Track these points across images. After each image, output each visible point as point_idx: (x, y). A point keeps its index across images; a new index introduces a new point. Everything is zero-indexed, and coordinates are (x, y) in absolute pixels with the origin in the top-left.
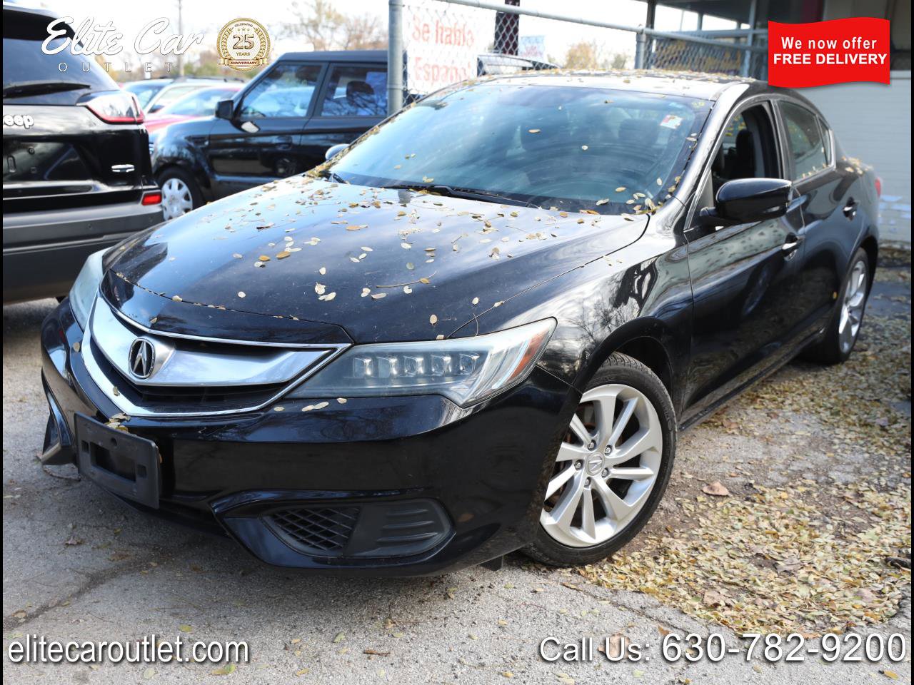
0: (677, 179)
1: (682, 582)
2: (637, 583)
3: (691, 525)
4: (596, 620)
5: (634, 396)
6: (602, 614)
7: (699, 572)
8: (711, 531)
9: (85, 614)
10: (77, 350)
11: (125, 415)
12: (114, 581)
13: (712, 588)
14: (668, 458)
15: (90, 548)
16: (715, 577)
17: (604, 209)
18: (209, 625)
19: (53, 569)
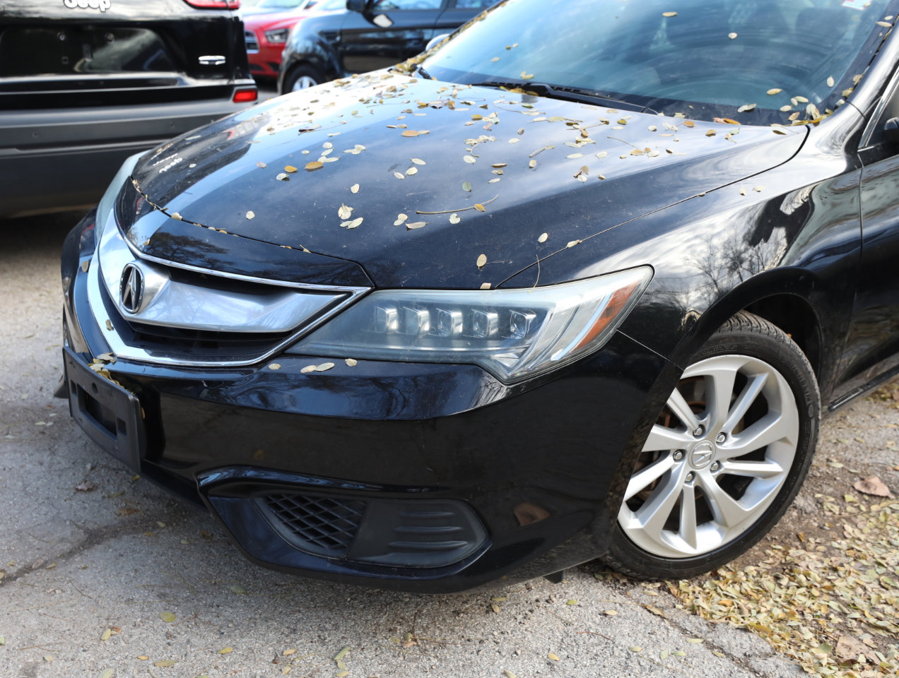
0: (856, 78)
1: (809, 618)
2: (746, 614)
3: (833, 534)
4: (679, 667)
5: (762, 371)
6: (690, 659)
7: (834, 604)
8: (858, 545)
9: (66, 583)
10: (84, 270)
11: (113, 355)
12: (112, 542)
13: (851, 631)
14: (805, 453)
15: (101, 496)
16: (857, 615)
17: (749, 118)
18: (196, 616)
19: (53, 520)
